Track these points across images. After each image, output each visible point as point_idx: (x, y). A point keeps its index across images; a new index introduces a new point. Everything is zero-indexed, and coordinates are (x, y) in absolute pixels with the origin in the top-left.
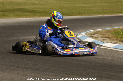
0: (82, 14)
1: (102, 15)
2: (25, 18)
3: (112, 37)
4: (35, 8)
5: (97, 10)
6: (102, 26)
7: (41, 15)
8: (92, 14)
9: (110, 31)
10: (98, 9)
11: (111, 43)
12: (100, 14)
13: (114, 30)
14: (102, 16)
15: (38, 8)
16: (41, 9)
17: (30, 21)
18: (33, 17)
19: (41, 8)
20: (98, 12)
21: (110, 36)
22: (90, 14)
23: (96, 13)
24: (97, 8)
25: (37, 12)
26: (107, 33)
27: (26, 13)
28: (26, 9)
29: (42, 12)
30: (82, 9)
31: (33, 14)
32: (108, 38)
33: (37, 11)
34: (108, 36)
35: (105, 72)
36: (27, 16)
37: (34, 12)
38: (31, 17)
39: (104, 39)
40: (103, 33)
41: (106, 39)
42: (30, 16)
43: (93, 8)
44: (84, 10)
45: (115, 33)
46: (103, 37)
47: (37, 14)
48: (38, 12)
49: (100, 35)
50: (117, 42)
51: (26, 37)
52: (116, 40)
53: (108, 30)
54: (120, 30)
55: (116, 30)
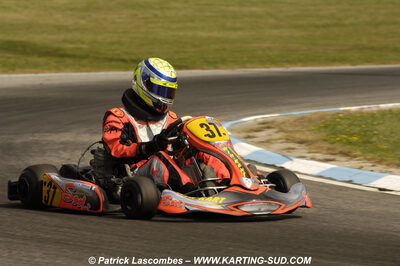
0: (216, 62)
1: (282, 66)
2: (31, 73)
3: (317, 141)
4: (65, 41)
5: (264, 50)
6: (284, 105)
7: (84, 66)
8: (248, 65)
9: (310, 121)
10: (269, 48)
11: (313, 159)
12: (274, 63)
13: (323, 117)
14: (281, 72)
15: (73, 42)
16: (84, 46)
17: (47, 83)
18: (58, 69)
19: (83, 43)
20: (268, 56)
21: (310, 138)
22: (243, 65)
23: (262, 62)
24: (265, 45)
25: (69, 56)
26: (298, 128)
27: (35, 59)
28: (34, 45)
29: (86, 57)
30: (217, 47)
32: (301, 142)
33: (69, 53)
34: (303, 137)
36: (36, 68)
37: (63, 56)
38: (50, 70)
39: (291, 145)
40: (285, 128)
41: (296, 146)
42: (47, 68)
43: (255, 45)
44: (224, 49)
45: (326, 127)
46: (288, 140)
47: (68, 61)
48: (74, 56)
49: (277, 132)
50: (332, 157)
51: (37, 137)
52: (330, 151)
53: (302, 118)
54: (340, 118)
55: (328, 117)
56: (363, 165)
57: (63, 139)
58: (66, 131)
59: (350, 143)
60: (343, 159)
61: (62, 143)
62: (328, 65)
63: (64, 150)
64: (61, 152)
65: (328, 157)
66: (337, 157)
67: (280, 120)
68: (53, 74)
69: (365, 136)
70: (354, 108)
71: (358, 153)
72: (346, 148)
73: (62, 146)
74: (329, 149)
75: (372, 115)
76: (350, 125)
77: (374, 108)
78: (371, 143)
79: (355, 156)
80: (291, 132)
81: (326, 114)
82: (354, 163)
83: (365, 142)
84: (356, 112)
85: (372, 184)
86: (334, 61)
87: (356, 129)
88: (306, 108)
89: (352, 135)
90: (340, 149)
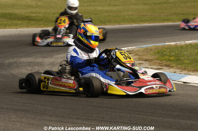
0: (106, 22)
1: (138, 24)
2: (14, 28)
3: (154, 60)
4: (31, 13)
5: (129, 16)
6: (138, 42)
7: (40, 25)
8: (122, 23)
9: (151, 50)
10: (132, 15)
11: (152, 68)
12: (135, 22)
13: (157, 48)
14: (138, 26)
15: (35, 13)
16: (39, 15)
17: (22, 33)
18: (27, 27)
19: (40, 13)
20: (132, 19)
21: (150, 58)
22: (119, 23)
23: (128, 21)
24: (130, 13)
25: (33, 20)
26: (145, 54)
27: (16, 22)
28: (16, 14)
29: (42, 20)
30: (106, 14)
31: (27, 23)
32: (146, 60)
33: (33, 18)
34: (147, 58)
35: (141, 116)
36: (17, 26)
37: (29, 20)
38: (23, 27)
39: (141, 62)
40: (138, 54)
41: (144, 62)
42: (22, 26)
43: (125, 13)
44: (110, 15)
45: (158, 53)
46: (139, 59)
47: (33, 22)
48: (36, 20)
49: (134, 56)
50: (161, 67)
51: (15, 60)
52: (160, 65)
53: (147, 48)
54: (165, 48)
55: (160, 48)
56: (176, 71)
57: (29, 61)
58: (30, 57)
59: (170, 60)
60: (166, 68)
61: (28, 63)
62: (161, 22)
63: (29, 66)
64: (28, 67)
65: (159, 67)
66: (164, 67)
67: (136, 49)
68: (25, 29)
69: (177, 56)
70: (173, 43)
71: (174, 65)
72: (168, 63)
73: (28, 64)
74: (159, 63)
75: (182, 47)
76: (170, 52)
77: (182, 43)
78: (180, 60)
79: (172, 67)
80: (141, 55)
81: (159, 47)
82: (172, 70)
83: (177, 60)
84: (174, 45)
85: (180, 80)
86: (164, 20)
87: (174, 54)
88: (149, 43)
89: (171, 56)
90: (165, 64)
